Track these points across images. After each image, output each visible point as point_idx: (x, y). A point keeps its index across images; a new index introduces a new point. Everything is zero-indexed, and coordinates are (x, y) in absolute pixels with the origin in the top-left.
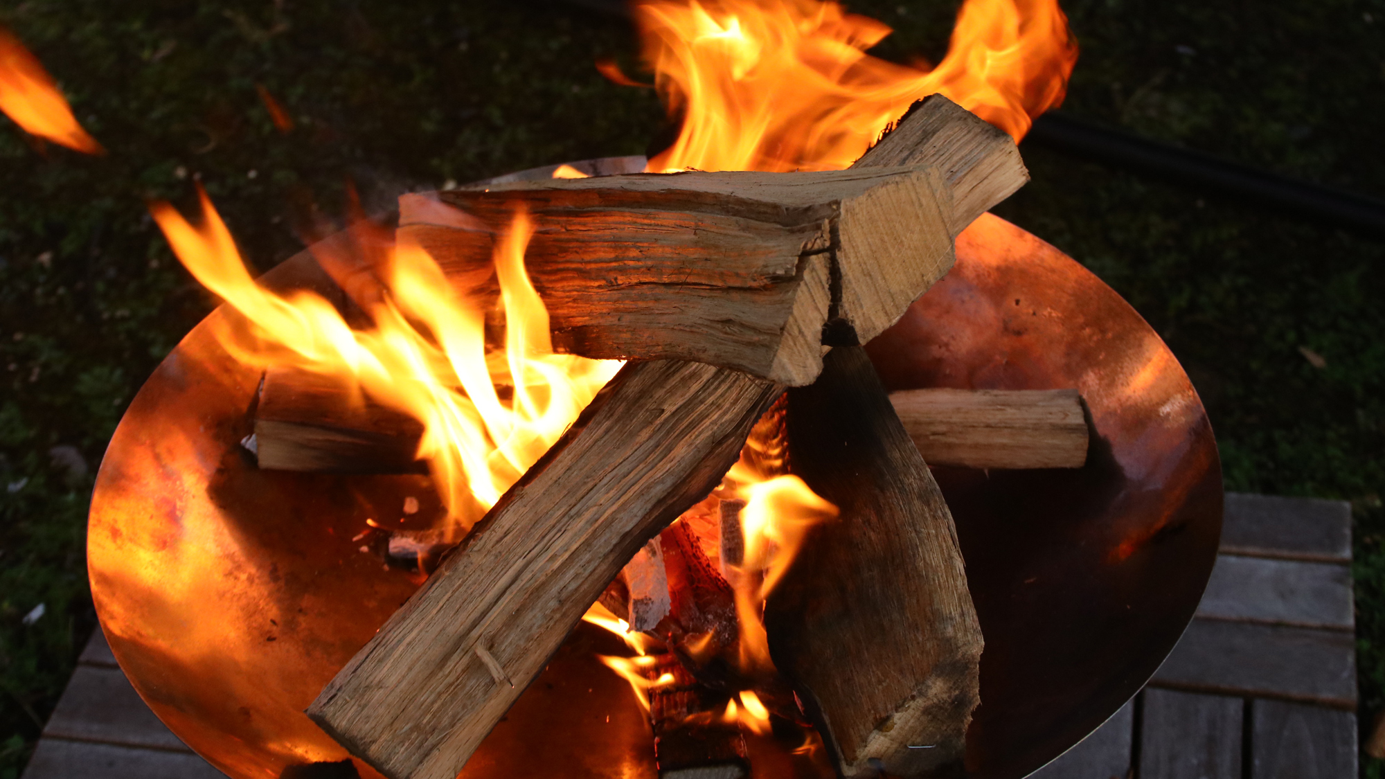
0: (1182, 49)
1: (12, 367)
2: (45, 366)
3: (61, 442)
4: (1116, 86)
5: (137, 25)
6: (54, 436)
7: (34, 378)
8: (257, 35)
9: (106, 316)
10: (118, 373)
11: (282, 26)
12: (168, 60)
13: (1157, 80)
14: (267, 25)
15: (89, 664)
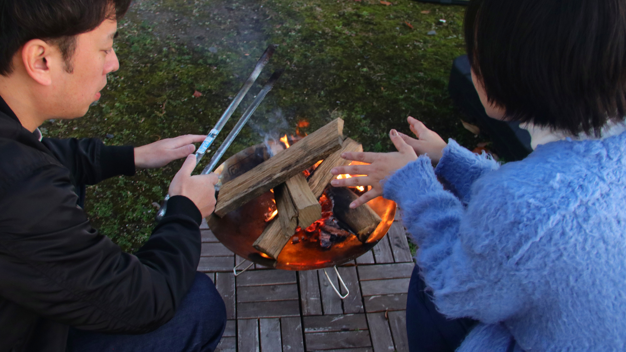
0: (338, 102)
1: (139, 188)
2: (145, 187)
3: (153, 202)
4: (328, 110)
5: (136, 115)
6: (152, 201)
7: (144, 190)
8: (161, 115)
9: (152, 176)
10: (159, 187)
11: (165, 112)
12: (144, 122)
13: (336, 109)
14: (161, 112)
15: (202, 257)
